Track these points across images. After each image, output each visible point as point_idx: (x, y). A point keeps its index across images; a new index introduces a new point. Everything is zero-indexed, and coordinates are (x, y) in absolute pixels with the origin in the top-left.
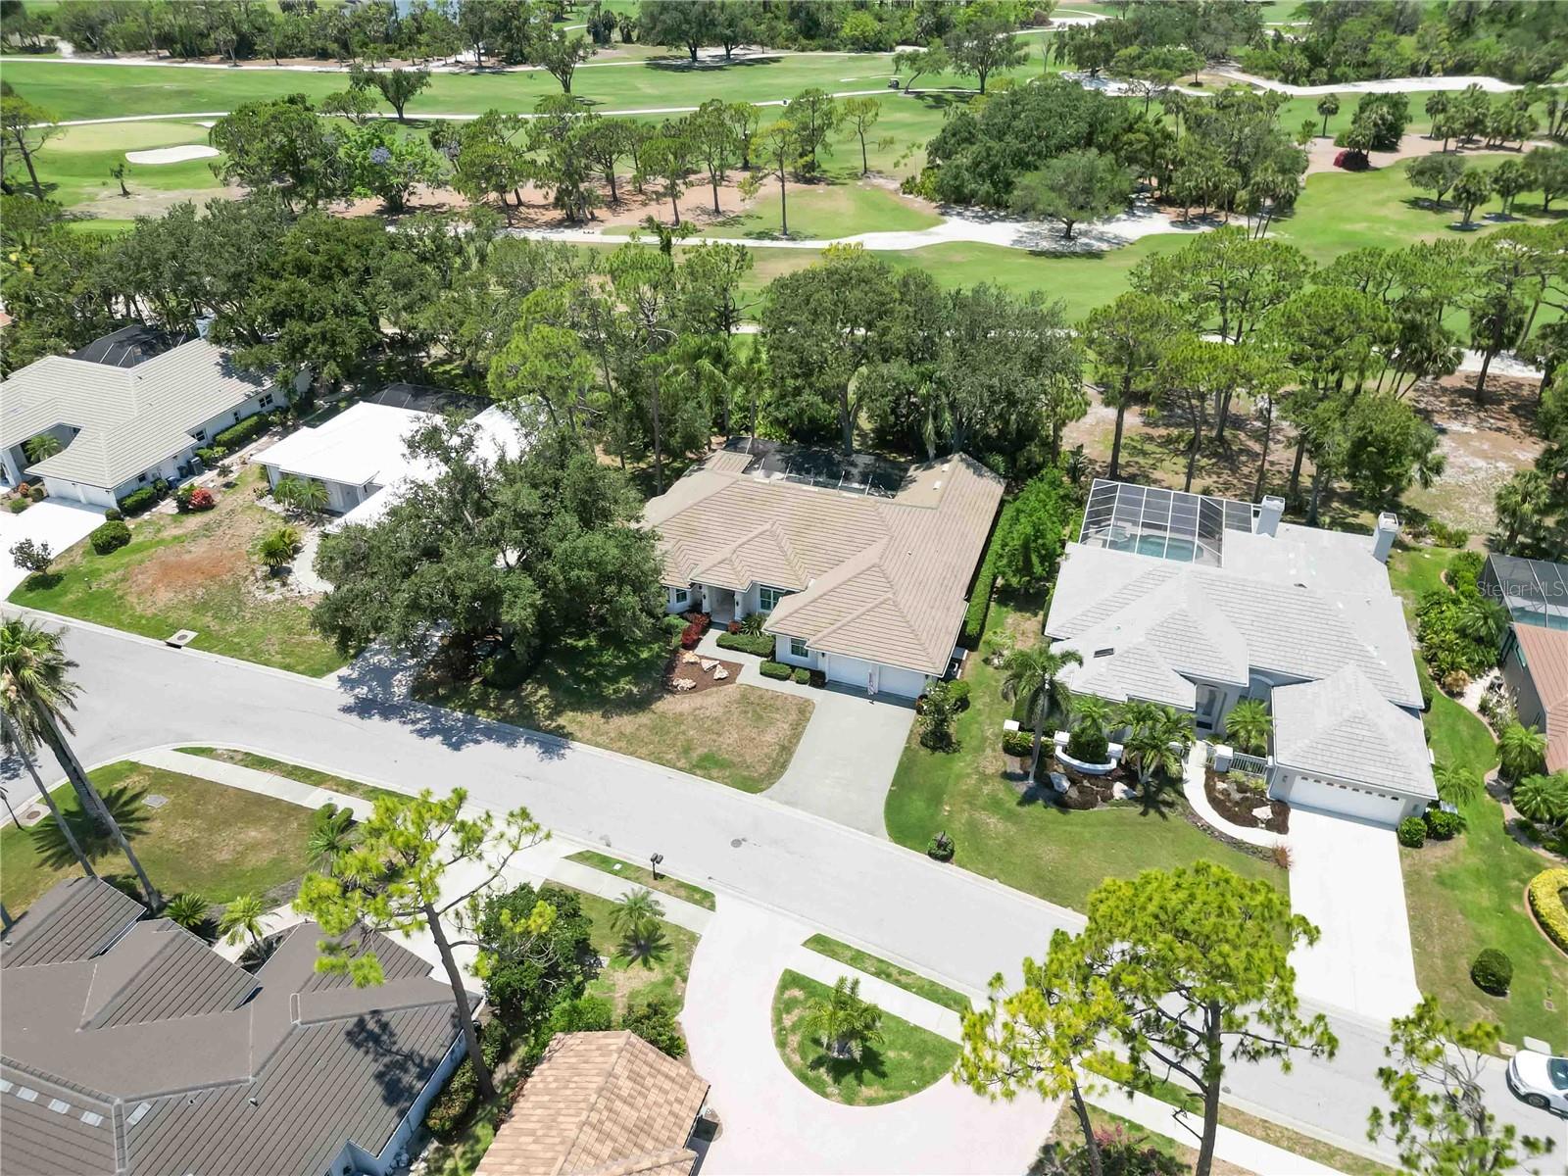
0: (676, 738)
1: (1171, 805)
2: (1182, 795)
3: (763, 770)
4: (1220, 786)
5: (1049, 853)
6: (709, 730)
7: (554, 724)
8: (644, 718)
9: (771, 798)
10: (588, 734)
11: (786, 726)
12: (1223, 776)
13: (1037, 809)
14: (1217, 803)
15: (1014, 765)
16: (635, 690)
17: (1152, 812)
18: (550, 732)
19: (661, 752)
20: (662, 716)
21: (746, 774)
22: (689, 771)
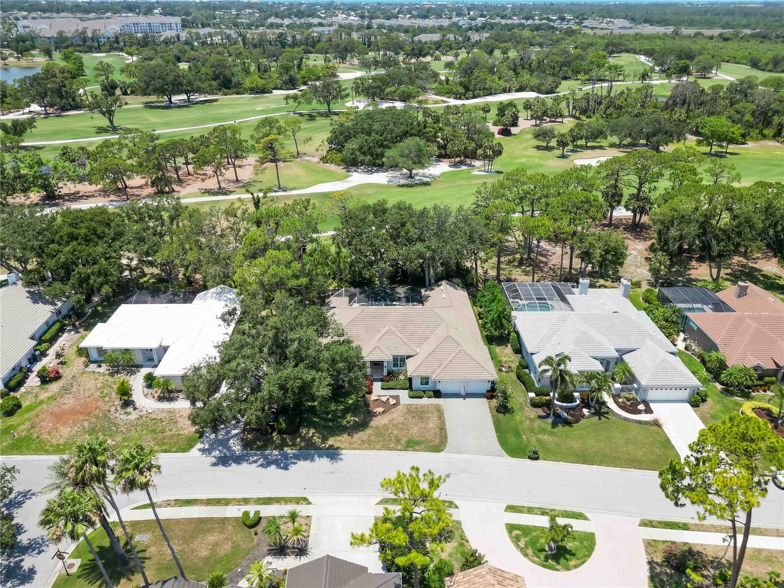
0: (390, 436)
1: (607, 413)
2: (608, 408)
3: (437, 441)
4: (620, 400)
5: (576, 445)
6: (402, 429)
7: (327, 446)
8: (368, 431)
9: (449, 452)
10: (347, 445)
11: (435, 419)
12: (619, 396)
13: (560, 427)
14: (623, 407)
15: (540, 412)
16: (357, 419)
17: (602, 418)
18: (328, 449)
19: (386, 445)
20: (377, 428)
21: (431, 444)
22: (405, 449)
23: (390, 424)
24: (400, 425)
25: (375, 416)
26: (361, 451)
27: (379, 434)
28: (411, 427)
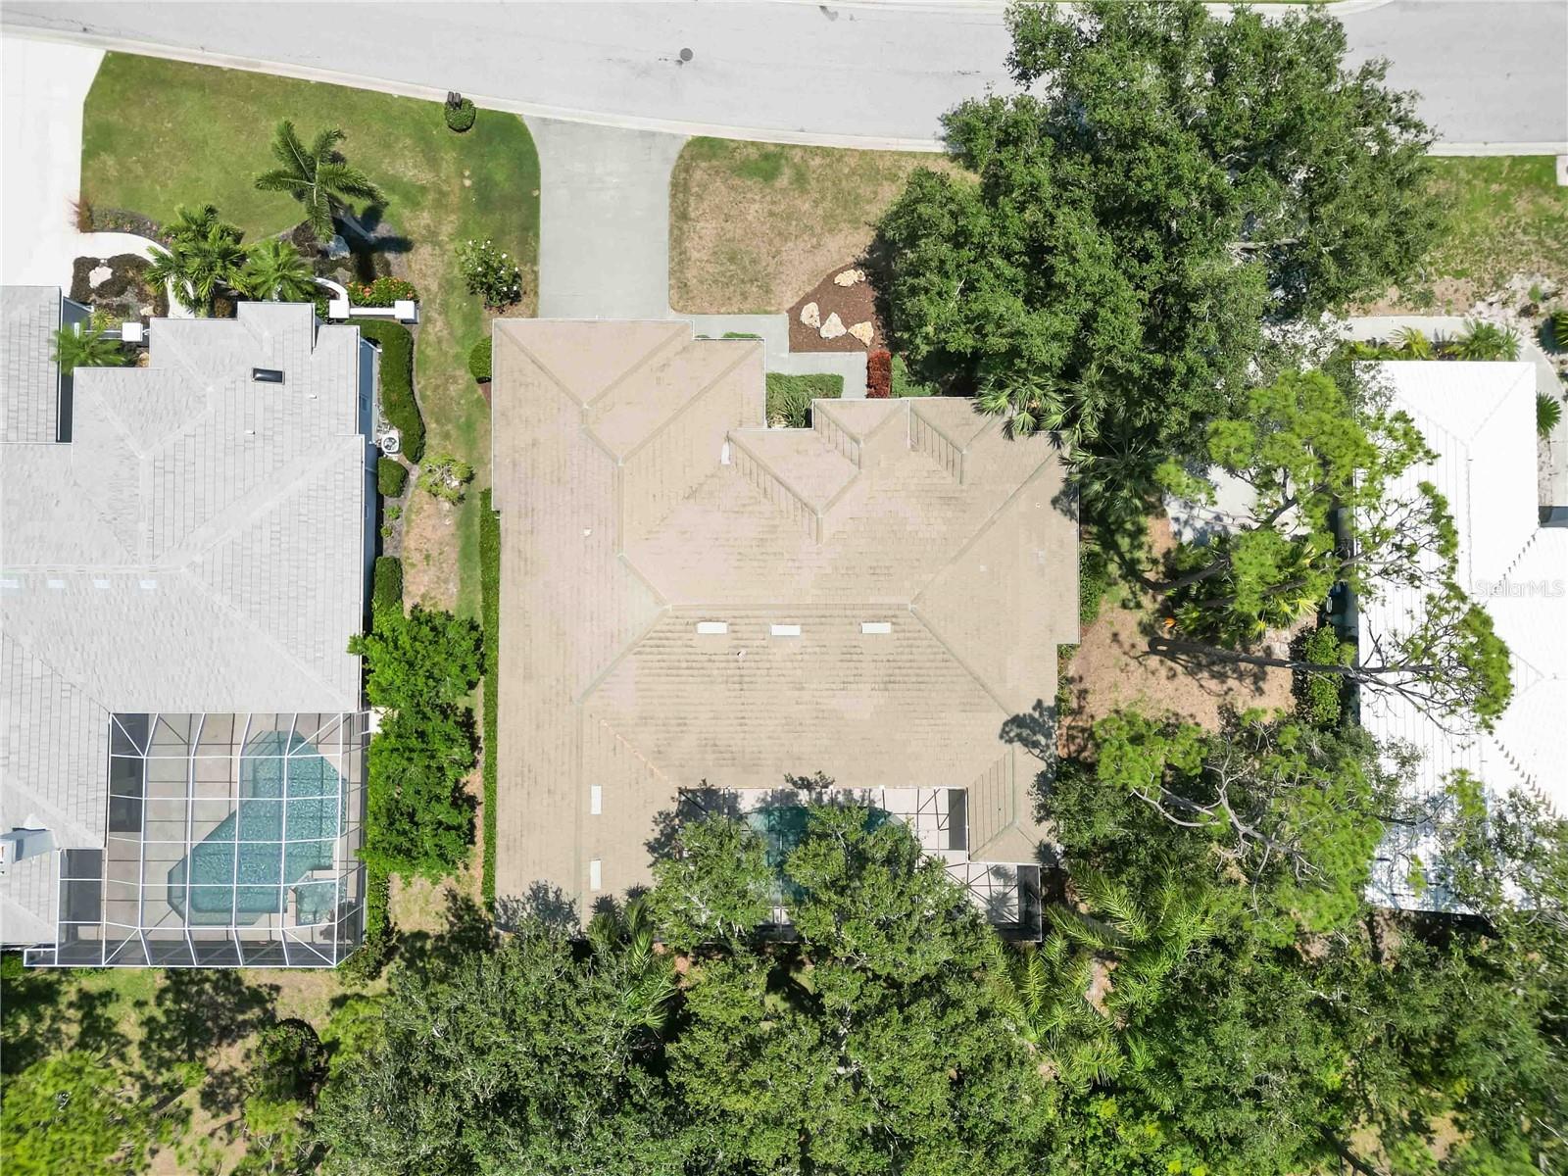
3: (698, 175)
9: (674, 137)
11: (695, 255)
19: (830, 166)
20: (855, 222)
21: (715, 163)
22: (783, 146)
23: (820, 236)
24: (792, 229)
25: (859, 265)
26: (894, 149)
27: (848, 201)
28: (763, 223)
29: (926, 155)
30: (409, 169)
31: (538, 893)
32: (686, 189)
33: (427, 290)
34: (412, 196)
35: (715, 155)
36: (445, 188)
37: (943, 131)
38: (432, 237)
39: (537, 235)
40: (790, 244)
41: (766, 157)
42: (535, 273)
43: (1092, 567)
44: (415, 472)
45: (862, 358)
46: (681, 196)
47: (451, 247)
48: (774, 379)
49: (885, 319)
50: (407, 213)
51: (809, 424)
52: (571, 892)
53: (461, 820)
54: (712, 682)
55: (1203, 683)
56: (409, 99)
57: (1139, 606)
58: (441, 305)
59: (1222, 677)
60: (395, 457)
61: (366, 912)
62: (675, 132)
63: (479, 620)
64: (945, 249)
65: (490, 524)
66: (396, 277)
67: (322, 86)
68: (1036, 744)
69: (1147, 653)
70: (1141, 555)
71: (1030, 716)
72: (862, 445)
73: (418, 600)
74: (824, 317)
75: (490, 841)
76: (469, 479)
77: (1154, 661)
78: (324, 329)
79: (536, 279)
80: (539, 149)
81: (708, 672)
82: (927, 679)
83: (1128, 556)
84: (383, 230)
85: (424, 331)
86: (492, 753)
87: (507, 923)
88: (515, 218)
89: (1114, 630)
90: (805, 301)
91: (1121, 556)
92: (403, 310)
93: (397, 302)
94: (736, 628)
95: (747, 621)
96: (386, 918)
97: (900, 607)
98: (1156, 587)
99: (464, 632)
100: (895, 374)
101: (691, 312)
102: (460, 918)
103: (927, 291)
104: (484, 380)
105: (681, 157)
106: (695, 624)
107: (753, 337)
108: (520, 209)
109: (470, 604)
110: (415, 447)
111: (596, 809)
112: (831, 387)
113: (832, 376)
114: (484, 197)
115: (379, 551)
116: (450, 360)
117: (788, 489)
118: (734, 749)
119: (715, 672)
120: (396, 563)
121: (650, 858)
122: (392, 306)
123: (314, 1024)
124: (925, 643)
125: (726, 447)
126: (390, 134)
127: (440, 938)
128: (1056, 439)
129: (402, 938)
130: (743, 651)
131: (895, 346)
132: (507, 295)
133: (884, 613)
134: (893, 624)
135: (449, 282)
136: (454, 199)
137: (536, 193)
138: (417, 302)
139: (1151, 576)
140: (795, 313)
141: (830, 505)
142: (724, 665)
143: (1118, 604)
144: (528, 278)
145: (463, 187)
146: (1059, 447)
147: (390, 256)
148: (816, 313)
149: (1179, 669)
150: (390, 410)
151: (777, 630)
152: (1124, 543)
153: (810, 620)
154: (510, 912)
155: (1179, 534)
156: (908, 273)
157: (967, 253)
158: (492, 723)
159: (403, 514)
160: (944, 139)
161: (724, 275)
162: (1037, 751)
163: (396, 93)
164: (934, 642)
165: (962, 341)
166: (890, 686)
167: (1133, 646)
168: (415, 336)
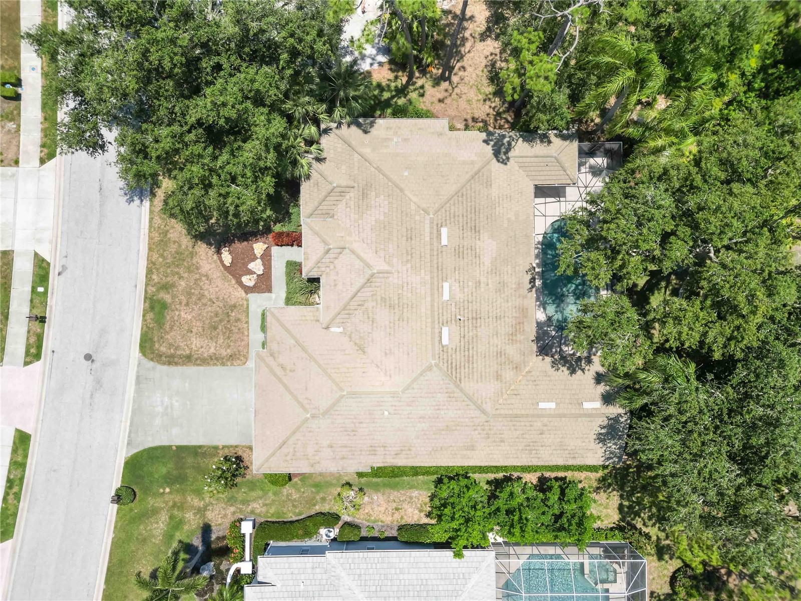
0: (173, 274)
8: (186, 241)
9: (139, 364)
11: (212, 350)
19: (157, 269)
20: (192, 255)
21: (156, 339)
22: (146, 298)
23: (201, 275)
24: (196, 292)
25: (219, 252)
26: (147, 231)
27: (180, 257)
28: (193, 309)
29: (151, 212)
30: (159, 526)
31: (601, 439)
32: (172, 356)
33: (234, 513)
34: (176, 524)
35: (151, 339)
36: (171, 504)
37: (137, 201)
38: (201, 511)
39: (200, 447)
40: (206, 293)
41: (152, 308)
42: (224, 447)
43: (400, 112)
44: (346, 518)
45: (275, 250)
46: (176, 360)
47: (207, 500)
48: (289, 301)
49: (251, 236)
50: (186, 527)
51: (317, 280)
52: (601, 419)
53: (556, 485)
54: (477, 336)
55: (467, 50)
56: (115, 527)
57: (422, 87)
58: (244, 504)
59: (464, 40)
60: (337, 530)
61: (609, 542)
62: (136, 363)
63: (435, 477)
64: (212, 193)
65: (378, 472)
66: (227, 533)
67: (107, 581)
68: (509, 143)
69: (450, 82)
70: (393, 85)
71: (492, 147)
72: (331, 247)
73: (422, 514)
74: (251, 272)
75: (567, 468)
76: (349, 484)
77: (455, 79)
78: (260, 578)
79: (228, 447)
80: (146, 447)
81: (471, 338)
82: (473, 207)
83: (394, 93)
84: (197, 542)
85: (259, 515)
86: (515, 468)
87: (618, 457)
88: (190, 460)
89: (436, 102)
90: (241, 284)
91: (393, 97)
92: (247, 528)
93: (242, 532)
94: (445, 322)
95: (440, 315)
96: (612, 529)
97: (431, 223)
98: (411, 76)
99: (445, 487)
100: (285, 229)
101: (248, 352)
102: (610, 485)
103: (237, 206)
104: (290, 477)
105: (152, 360)
106: (443, 347)
107: (263, 315)
108: (183, 458)
109: (424, 483)
110: (331, 519)
111: (552, 405)
112: (294, 268)
113: (287, 267)
114: (177, 479)
115: (394, 539)
116: (276, 498)
117: (359, 291)
118: (514, 323)
119: (471, 334)
120: (401, 528)
121: (579, 372)
122: (244, 535)
123: (672, 569)
124: (452, 207)
125: (332, 329)
126: (137, 539)
127: (621, 496)
128: (326, 131)
129: (623, 519)
130: (459, 317)
131: (268, 230)
132: (238, 465)
133: (435, 231)
134: (442, 226)
135: (229, 499)
136: (178, 498)
137: (174, 448)
138: (242, 520)
139: (404, 80)
140: (248, 290)
141: (368, 266)
142: (466, 328)
143: (421, 99)
144: (226, 452)
145: (170, 493)
146: (331, 129)
147: (214, 537)
148: (248, 277)
149: (459, 65)
150: (308, 534)
151: (446, 296)
152: (386, 95)
153: (440, 277)
154: (612, 455)
155: (381, 64)
156: (226, 218)
157: (215, 180)
158: (497, 469)
159: (371, 525)
160: (142, 201)
161: (225, 333)
162: (513, 143)
163: (112, 535)
164: (452, 202)
165: (268, 184)
166: (477, 229)
167: (446, 90)
168: (263, 520)
